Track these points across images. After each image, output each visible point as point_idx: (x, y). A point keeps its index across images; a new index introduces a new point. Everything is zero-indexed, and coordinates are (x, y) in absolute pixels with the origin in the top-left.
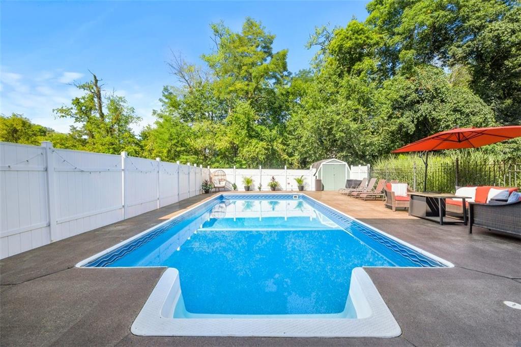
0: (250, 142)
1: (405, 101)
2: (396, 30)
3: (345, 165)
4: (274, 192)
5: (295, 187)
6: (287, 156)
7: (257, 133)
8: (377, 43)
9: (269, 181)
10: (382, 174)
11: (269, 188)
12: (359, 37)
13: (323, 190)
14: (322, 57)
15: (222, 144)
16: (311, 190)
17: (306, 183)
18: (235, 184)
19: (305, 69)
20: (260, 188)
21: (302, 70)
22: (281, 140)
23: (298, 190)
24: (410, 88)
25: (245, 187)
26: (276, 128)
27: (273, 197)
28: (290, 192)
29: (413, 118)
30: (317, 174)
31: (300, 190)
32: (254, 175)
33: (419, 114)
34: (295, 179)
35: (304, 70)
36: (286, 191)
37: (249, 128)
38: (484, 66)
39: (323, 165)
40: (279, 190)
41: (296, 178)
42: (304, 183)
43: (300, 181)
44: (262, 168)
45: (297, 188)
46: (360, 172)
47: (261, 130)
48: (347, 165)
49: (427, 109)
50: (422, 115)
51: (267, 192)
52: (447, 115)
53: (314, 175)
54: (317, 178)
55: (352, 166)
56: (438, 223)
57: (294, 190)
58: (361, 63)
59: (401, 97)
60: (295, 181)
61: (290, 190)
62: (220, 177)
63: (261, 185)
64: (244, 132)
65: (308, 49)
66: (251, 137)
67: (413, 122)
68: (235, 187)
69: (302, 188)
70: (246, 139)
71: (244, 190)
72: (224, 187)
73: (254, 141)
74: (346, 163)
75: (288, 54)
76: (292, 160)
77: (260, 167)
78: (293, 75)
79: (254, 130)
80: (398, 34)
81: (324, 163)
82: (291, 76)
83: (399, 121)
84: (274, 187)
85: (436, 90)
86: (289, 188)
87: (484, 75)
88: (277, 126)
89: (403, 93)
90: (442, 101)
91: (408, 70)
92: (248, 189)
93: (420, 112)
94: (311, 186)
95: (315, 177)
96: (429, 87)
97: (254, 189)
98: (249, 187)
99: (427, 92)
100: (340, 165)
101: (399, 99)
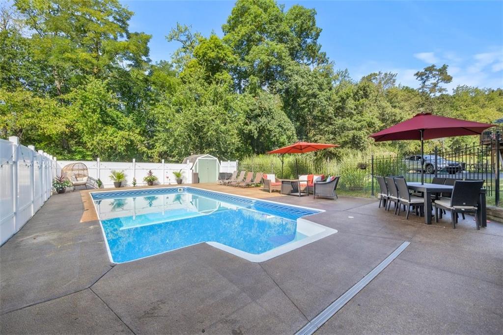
0: (105, 130)
1: (252, 113)
2: (246, 57)
3: (216, 160)
4: (151, 186)
5: (173, 181)
6: (146, 149)
7: (112, 120)
8: (232, 62)
9: (145, 175)
10: (248, 168)
11: (145, 184)
12: (220, 51)
13: (199, 182)
14: (183, 54)
15: (55, 127)
16: (188, 183)
17: (183, 177)
18: (99, 180)
19: (167, 61)
20: (134, 184)
21: (163, 61)
22: (139, 130)
23: (177, 183)
24: (255, 104)
25: (115, 183)
26: (131, 116)
27: (149, 192)
28: (167, 186)
29: (257, 126)
30: (194, 168)
31: (178, 184)
32: (126, 169)
33: (260, 125)
34: (173, 173)
35: (165, 61)
36: (164, 186)
37: (103, 113)
38: (289, 99)
39: (199, 159)
40: (156, 184)
41: (174, 171)
42: (181, 177)
43: (178, 175)
44: (136, 161)
45: (176, 181)
46: (229, 167)
47: (117, 116)
48: (218, 160)
49: (265, 122)
50: (262, 125)
51: (142, 187)
52: (275, 128)
53: (191, 169)
54: (194, 172)
55: (221, 161)
56: (298, 196)
57: (172, 184)
58: (221, 74)
59: (250, 110)
60: (173, 174)
61: (168, 184)
62: (77, 172)
63: (135, 180)
64: (96, 117)
65: (169, 41)
66: (105, 123)
67: (256, 129)
68: (100, 184)
69: (180, 182)
70: (100, 125)
71: (113, 186)
72: (85, 184)
73: (110, 130)
74: (217, 159)
75: (150, 40)
76: (152, 153)
77: (134, 160)
78: (153, 63)
79: (108, 116)
80: (248, 61)
81: (200, 158)
82: (150, 63)
83: (249, 128)
84: (151, 181)
85: (270, 109)
86: (167, 182)
87: (289, 105)
88: (132, 114)
89: (251, 107)
90: (273, 118)
91: (254, 91)
92: (119, 185)
93: (261, 123)
94: (188, 179)
95: (192, 170)
96: (266, 106)
97: (126, 185)
98: (121, 182)
99: (265, 110)
100: (213, 160)
101: (249, 111)
